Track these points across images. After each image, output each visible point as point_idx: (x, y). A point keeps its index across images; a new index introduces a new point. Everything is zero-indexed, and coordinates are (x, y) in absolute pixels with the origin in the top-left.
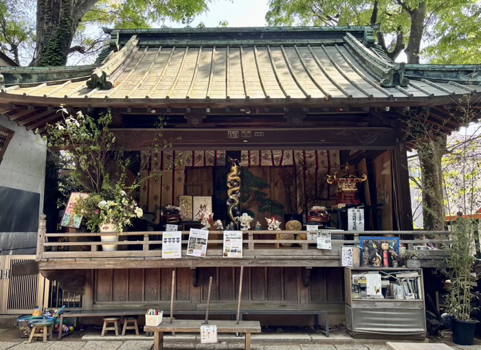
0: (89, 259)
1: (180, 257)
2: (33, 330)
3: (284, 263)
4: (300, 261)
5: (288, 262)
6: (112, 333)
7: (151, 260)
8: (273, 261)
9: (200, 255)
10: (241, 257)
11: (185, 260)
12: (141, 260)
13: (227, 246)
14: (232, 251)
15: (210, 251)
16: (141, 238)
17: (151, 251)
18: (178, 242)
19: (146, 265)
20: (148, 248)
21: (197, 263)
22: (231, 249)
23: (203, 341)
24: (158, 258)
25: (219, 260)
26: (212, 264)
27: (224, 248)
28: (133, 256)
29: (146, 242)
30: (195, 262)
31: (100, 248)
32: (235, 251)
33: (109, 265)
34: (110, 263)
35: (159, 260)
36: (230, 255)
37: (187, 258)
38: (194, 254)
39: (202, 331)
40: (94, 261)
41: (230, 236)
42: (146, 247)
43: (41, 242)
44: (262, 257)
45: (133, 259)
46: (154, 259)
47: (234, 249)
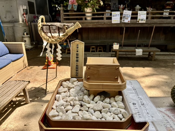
0: (82, 24)
1: (119, 23)
2: (67, 50)
3: (162, 25)
4: (169, 24)
5: (164, 24)
6: (94, 51)
7: (107, 24)
8: (157, 24)
9: (127, 22)
10: (145, 23)
11: (121, 24)
12: (103, 24)
13: (139, 18)
14: (141, 20)
15: (132, 20)
16: (103, 14)
17: (107, 20)
18: (118, 16)
19: (105, 26)
20: (106, 19)
21: (126, 25)
22: (141, 19)
23: (137, 55)
24: (110, 23)
25: (135, 24)
26: (132, 26)
27: (138, 19)
28: (100, 22)
29: (105, 16)
30: (125, 25)
31: (86, 19)
32: (143, 20)
33: (90, 26)
34: (91, 25)
35: (110, 24)
36: (140, 22)
37: (122, 23)
38: (125, 22)
39: (136, 51)
40: (84, 24)
41: (141, 14)
42: (105, 18)
43: (62, 16)
44: (153, 22)
45: (100, 23)
46: (109, 23)
47: (142, 19)
